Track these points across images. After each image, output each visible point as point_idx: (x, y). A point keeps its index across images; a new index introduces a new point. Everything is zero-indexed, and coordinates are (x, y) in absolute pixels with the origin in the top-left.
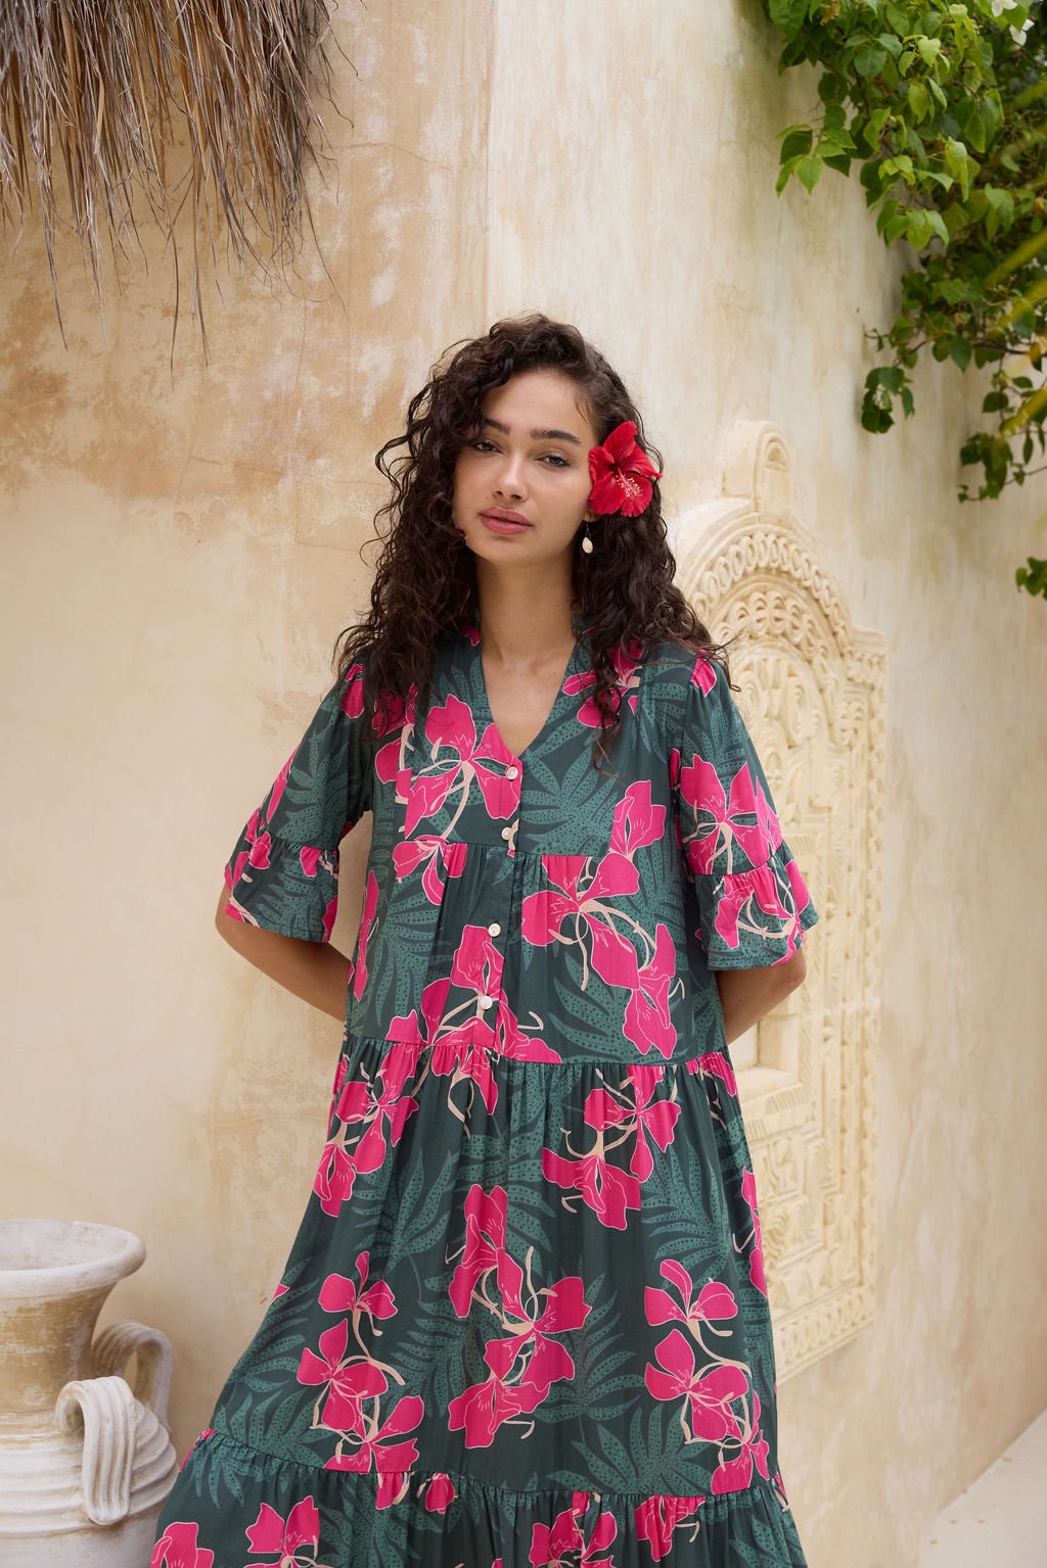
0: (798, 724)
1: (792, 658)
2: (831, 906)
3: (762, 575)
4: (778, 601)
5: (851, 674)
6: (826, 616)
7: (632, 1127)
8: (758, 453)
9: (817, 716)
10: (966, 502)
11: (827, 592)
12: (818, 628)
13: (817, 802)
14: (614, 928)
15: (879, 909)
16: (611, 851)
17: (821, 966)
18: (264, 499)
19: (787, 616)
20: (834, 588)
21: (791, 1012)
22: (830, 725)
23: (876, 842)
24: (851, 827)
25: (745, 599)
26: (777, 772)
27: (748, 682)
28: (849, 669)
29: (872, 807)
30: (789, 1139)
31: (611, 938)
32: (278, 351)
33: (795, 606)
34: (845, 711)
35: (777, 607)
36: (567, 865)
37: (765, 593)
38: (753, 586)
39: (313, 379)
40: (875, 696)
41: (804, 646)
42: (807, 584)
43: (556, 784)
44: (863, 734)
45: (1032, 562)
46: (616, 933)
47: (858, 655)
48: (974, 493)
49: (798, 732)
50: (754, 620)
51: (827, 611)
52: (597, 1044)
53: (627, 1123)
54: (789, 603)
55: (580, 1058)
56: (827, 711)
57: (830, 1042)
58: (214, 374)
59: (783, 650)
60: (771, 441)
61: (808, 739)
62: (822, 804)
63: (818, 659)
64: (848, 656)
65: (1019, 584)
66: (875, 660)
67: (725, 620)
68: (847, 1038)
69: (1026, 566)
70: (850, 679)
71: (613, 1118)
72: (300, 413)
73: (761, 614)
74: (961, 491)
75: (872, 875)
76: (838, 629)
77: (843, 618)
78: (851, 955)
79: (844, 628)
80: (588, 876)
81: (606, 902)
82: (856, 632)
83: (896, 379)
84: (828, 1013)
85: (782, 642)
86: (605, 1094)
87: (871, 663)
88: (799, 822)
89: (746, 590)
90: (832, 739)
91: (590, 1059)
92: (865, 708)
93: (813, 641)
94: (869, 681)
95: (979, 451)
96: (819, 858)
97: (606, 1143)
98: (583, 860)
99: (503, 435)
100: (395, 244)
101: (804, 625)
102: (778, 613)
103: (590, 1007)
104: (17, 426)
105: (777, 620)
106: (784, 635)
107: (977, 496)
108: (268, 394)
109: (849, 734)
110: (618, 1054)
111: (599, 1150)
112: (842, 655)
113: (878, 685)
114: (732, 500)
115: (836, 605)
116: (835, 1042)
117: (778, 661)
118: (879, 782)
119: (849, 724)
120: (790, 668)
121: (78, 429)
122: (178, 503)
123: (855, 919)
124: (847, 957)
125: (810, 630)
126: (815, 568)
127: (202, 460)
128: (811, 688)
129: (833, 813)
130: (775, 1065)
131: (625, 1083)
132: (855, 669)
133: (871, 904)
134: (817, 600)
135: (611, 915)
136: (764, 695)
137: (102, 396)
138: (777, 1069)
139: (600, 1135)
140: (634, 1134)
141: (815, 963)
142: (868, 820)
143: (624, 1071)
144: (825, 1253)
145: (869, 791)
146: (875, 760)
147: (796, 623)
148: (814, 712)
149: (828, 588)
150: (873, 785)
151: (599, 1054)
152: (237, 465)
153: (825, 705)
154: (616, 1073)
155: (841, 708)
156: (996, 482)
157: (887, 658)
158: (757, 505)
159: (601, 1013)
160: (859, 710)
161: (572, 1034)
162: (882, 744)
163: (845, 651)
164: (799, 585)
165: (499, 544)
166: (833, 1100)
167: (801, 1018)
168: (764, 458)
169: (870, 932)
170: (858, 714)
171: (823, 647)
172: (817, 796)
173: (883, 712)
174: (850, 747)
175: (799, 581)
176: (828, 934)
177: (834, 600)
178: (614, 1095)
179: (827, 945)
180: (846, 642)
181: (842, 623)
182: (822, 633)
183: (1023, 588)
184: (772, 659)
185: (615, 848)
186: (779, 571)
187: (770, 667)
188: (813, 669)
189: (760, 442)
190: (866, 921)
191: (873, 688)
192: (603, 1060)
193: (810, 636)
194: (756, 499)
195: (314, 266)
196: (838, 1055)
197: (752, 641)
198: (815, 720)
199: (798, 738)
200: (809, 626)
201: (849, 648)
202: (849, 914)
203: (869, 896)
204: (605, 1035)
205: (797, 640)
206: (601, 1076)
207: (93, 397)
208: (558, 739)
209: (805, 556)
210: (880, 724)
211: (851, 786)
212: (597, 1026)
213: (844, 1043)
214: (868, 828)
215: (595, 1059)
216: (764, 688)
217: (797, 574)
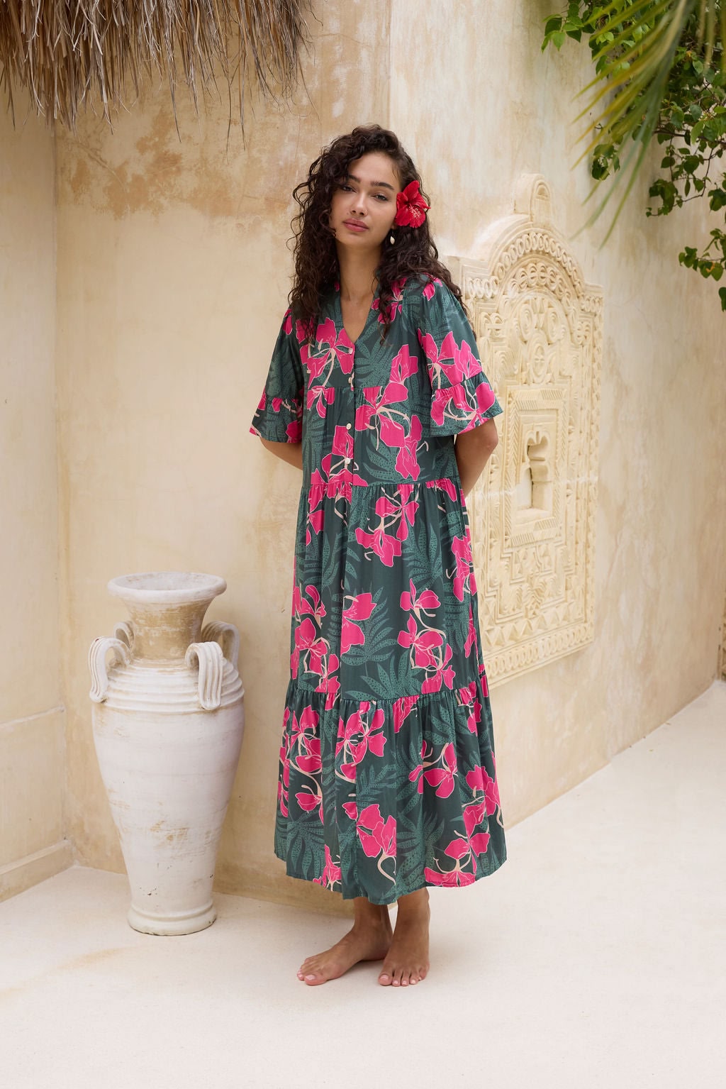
0: (553, 332)
1: (551, 298)
2: (571, 427)
3: (534, 255)
4: (543, 268)
5: (583, 307)
6: (570, 276)
7: (399, 515)
8: (533, 190)
9: (564, 328)
10: (650, 217)
11: (570, 264)
12: (565, 283)
13: (563, 373)
14: (391, 419)
15: (598, 430)
16: (391, 381)
17: (565, 457)
18: (280, 216)
19: (548, 276)
20: (574, 262)
21: (549, 480)
22: (571, 334)
23: (596, 396)
24: (583, 386)
25: (525, 267)
26: (542, 357)
27: (526, 309)
28: (582, 304)
29: (594, 377)
30: (547, 544)
31: (390, 424)
32: (286, 141)
33: (552, 271)
34: (580, 326)
35: (542, 271)
36: (373, 393)
37: (536, 264)
38: (529, 260)
39: (304, 155)
40: (597, 319)
41: (557, 292)
42: (559, 259)
43: (369, 354)
44: (590, 340)
45: (687, 249)
46: (392, 421)
47: (587, 297)
48: (654, 212)
49: (553, 336)
50: (530, 277)
51: (570, 274)
52: (383, 476)
53: (396, 513)
54: (549, 269)
55: (375, 483)
56: (570, 326)
57: (570, 497)
58: (255, 153)
59: (546, 293)
60: (540, 184)
61: (559, 340)
62: (567, 374)
63: (564, 299)
64: (581, 297)
65: (681, 262)
66: (597, 301)
67: (514, 277)
68: (579, 496)
69: (684, 251)
70: (582, 310)
71: (390, 511)
72: (297, 173)
73: (533, 274)
74: (648, 211)
75: (594, 413)
76: (576, 283)
77: (578, 278)
78: (581, 453)
79: (579, 283)
80: (380, 395)
81: (388, 407)
82: (587, 285)
83: (610, 152)
84: (569, 481)
85: (545, 289)
86: (386, 499)
87: (595, 302)
88: (554, 383)
89: (526, 262)
90: (572, 341)
91: (379, 483)
92: (591, 325)
93: (562, 290)
94: (594, 311)
95: (659, 189)
96: (565, 403)
97: (385, 524)
98: (379, 389)
99: (357, 183)
100: (344, 86)
101: (557, 280)
102: (543, 274)
103: (379, 458)
104: (157, 181)
105: (542, 278)
106: (546, 285)
107: (656, 213)
108: (281, 163)
109: (582, 338)
110: (392, 480)
111: (382, 527)
112: (578, 297)
113: (598, 314)
114: (519, 215)
115: (575, 271)
116: (573, 497)
117: (543, 299)
118: (599, 364)
119: (582, 333)
120: (549, 303)
121: (187, 182)
122: (238, 218)
123: (584, 435)
124: (579, 454)
125: (560, 283)
126: (563, 251)
127: (250, 197)
128: (561, 314)
129: (572, 379)
130: (540, 507)
131: (397, 493)
132: (585, 304)
133: (593, 427)
134: (565, 268)
135: (390, 413)
136: (535, 317)
137: (199, 165)
138: (542, 509)
139: (382, 519)
140: (399, 519)
141: (562, 456)
142: (592, 384)
143: (395, 488)
144: (566, 604)
145: (593, 369)
146: (596, 352)
147: (553, 279)
148: (563, 326)
149: (571, 261)
150: (595, 366)
151: (383, 481)
152: (266, 199)
153: (569, 323)
154: (391, 489)
155: (577, 325)
156: (668, 207)
157: (603, 299)
158: (532, 218)
159: (384, 460)
160: (587, 326)
161: (372, 472)
162: (600, 345)
163: (580, 295)
164: (555, 260)
165: (352, 237)
166: (572, 527)
167: (554, 484)
168: (536, 193)
169: (592, 442)
170: (587, 328)
171: (568, 292)
172: (564, 370)
173: (601, 328)
174: (583, 345)
175: (554, 257)
176: (569, 442)
177: (574, 268)
178: (391, 501)
179: (569, 447)
180: (580, 290)
181: (579, 280)
182: (567, 286)
183: (683, 263)
184: (539, 298)
185: (392, 379)
186: (544, 253)
187: (538, 302)
188: (562, 304)
189: (534, 185)
190: (590, 436)
191: (595, 315)
192: (385, 483)
193: (560, 286)
194: (531, 215)
195: (304, 97)
196: (575, 504)
197: (528, 289)
198: (563, 330)
199: (553, 340)
200: (560, 281)
201: (582, 293)
202: (581, 432)
203: (592, 424)
204: (386, 471)
205: (553, 288)
206: (384, 491)
207: (195, 166)
208: (370, 332)
209: (558, 245)
210: (600, 334)
211: (583, 366)
212: (382, 467)
213: (577, 498)
214: (592, 387)
215: (381, 483)
216: (535, 313)
217: (553, 254)
